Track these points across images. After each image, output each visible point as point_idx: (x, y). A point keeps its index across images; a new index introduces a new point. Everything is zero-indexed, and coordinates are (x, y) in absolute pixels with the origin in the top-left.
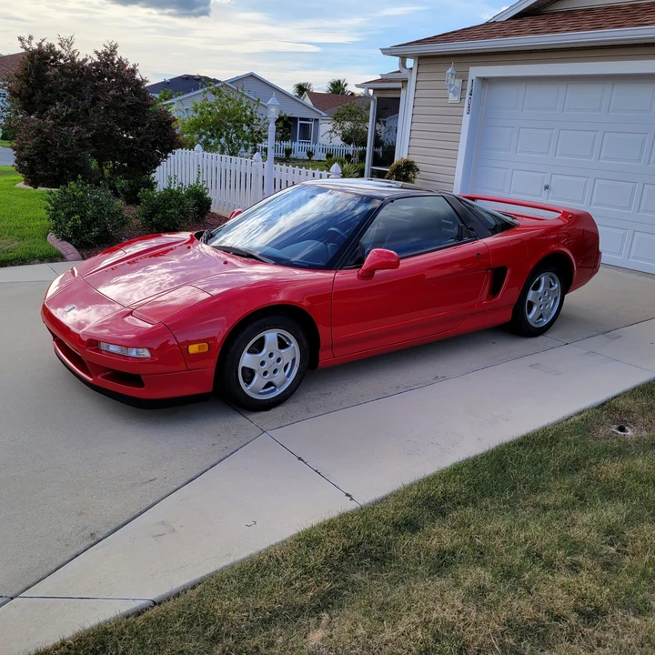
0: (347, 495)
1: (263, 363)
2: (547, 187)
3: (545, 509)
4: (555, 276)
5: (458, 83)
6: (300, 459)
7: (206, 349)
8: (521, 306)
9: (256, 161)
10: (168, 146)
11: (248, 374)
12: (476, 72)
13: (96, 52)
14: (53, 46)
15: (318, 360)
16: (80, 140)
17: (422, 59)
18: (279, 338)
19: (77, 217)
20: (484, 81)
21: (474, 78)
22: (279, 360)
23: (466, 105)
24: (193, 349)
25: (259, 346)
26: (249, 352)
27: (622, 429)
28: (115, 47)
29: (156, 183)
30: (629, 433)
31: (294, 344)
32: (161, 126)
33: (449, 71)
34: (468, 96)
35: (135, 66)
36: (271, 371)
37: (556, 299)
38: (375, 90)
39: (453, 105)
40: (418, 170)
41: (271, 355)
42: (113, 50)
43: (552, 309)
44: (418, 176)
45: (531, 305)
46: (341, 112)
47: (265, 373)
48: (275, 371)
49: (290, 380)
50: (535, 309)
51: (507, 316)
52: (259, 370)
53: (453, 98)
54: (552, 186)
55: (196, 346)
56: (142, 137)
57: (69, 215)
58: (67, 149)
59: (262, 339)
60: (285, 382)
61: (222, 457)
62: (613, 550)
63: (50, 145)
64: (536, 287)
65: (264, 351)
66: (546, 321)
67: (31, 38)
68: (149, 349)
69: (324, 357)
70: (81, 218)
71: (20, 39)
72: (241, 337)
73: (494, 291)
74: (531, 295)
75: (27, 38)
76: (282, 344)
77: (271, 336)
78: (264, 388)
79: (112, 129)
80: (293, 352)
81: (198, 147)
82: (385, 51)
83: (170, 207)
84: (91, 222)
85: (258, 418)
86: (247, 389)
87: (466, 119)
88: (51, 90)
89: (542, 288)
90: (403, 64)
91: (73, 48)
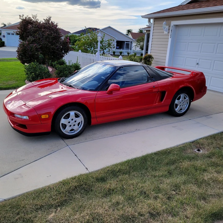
0: (86, 168)
1: (69, 122)
2: (198, 64)
3: (155, 177)
4: (186, 95)
5: (167, 27)
6: (76, 155)
7: (48, 117)
8: (172, 106)
10: (66, 50)
11: (64, 126)
13: (44, 19)
14: (30, 18)
15: (91, 122)
16: (36, 48)
17: (156, 19)
18: (75, 114)
19: (33, 74)
20: (177, 26)
21: (173, 25)
22: (75, 121)
24: (43, 117)
25: (68, 116)
26: (64, 118)
27: (199, 150)
28: (50, 18)
29: (66, 63)
30: (201, 152)
31: (81, 116)
32: (64, 44)
33: (164, 23)
34: (170, 32)
35: (57, 24)
36: (72, 125)
37: (187, 103)
38: (146, 31)
39: (166, 35)
40: (153, 58)
41: (72, 120)
42: (50, 19)
43: (186, 107)
44: (153, 60)
45: (177, 105)
46: (140, 39)
47: (70, 126)
48: (74, 125)
49: (80, 129)
50: (178, 106)
51: (167, 109)
52: (68, 125)
53: (166, 33)
54: (199, 63)
55: (44, 115)
56: (57, 47)
57: (31, 73)
58: (32, 51)
59: (69, 114)
60: (78, 129)
61: (49, 154)
62: (174, 192)
63: (27, 50)
64: (179, 99)
65: (70, 118)
66: (183, 111)
67: (23, 15)
68: (28, 116)
69: (93, 121)
70: (35, 74)
71: (20, 16)
72: (60, 113)
73: (161, 100)
74: (177, 102)
75: (22, 16)
76: (77, 116)
77: (72, 113)
78: (70, 131)
79: (47, 45)
80: (81, 119)
81: (80, 51)
82: (143, 17)
83: (66, 71)
84: (38, 75)
85: (67, 141)
86: (64, 131)
87: (170, 40)
88: (29, 32)
89: (181, 99)
90: (149, 21)
91: (37, 18)
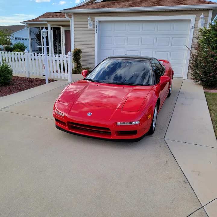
9: (26, 53)
12: (97, 19)
21: (97, 21)
23: (95, 30)
34: (96, 27)
39: (90, 30)
87: (96, 35)
